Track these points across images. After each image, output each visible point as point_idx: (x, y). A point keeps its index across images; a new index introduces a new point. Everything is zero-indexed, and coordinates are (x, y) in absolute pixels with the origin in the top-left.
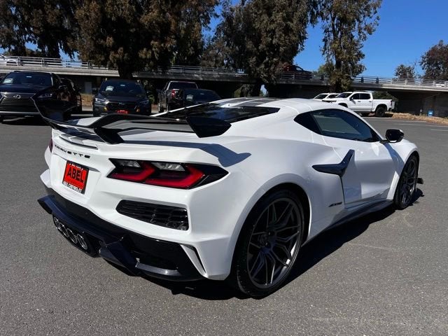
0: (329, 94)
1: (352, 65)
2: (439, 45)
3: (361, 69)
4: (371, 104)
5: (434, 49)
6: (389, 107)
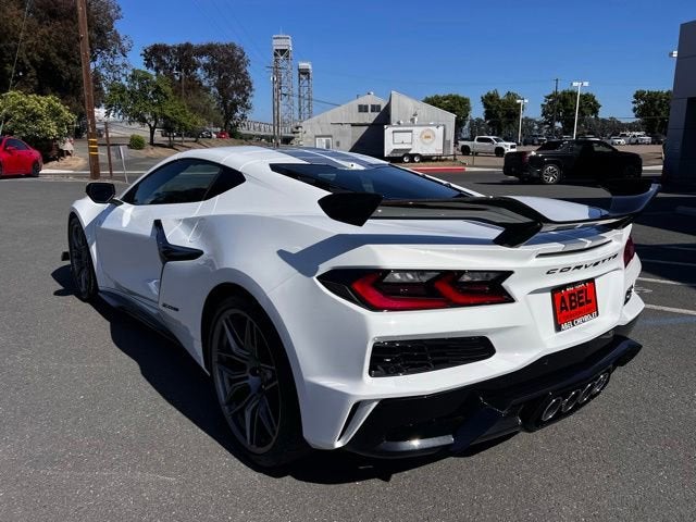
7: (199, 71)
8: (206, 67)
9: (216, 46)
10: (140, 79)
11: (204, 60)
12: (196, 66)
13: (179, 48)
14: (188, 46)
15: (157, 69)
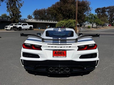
0: (14, 24)
1: (18, 15)
2: (37, 10)
3: (21, 16)
4: (28, 26)
5: (35, 11)
6: (33, 27)
7: (106, 12)
8: (108, 11)
9: (111, 7)
10: (91, 15)
11: (108, 10)
12: (106, 11)
13: (102, 8)
14: (104, 8)
15: (97, 13)
